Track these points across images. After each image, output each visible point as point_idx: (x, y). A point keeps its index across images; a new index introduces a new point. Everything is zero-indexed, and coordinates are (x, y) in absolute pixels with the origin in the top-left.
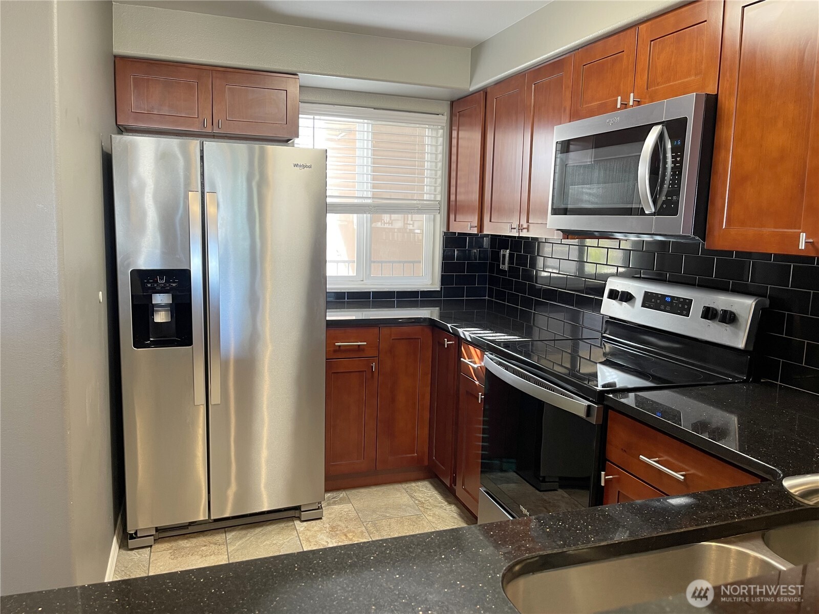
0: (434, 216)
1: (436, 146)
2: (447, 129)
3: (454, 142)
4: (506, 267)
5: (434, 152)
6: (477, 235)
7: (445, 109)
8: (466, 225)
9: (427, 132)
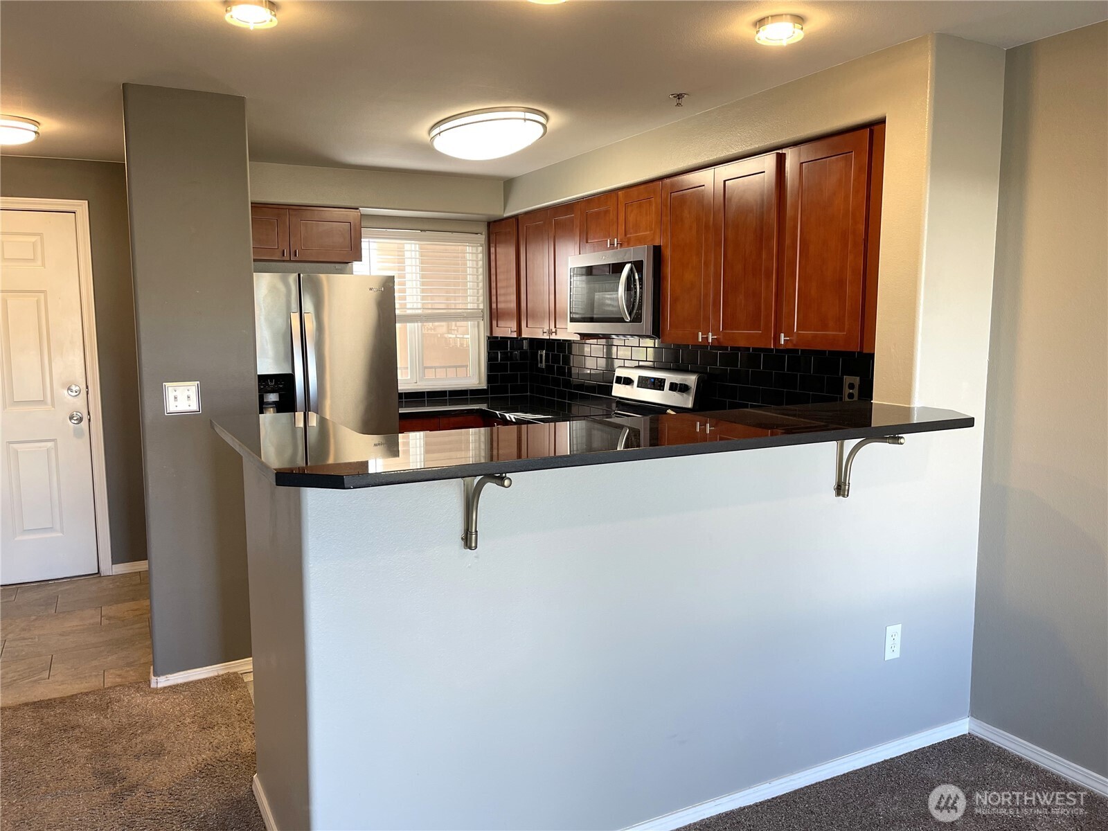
0: (478, 322)
1: (477, 261)
2: (485, 247)
3: (493, 257)
4: (543, 365)
5: (475, 266)
6: (517, 338)
7: (484, 229)
8: (507, 329)
9: (469, 249)
